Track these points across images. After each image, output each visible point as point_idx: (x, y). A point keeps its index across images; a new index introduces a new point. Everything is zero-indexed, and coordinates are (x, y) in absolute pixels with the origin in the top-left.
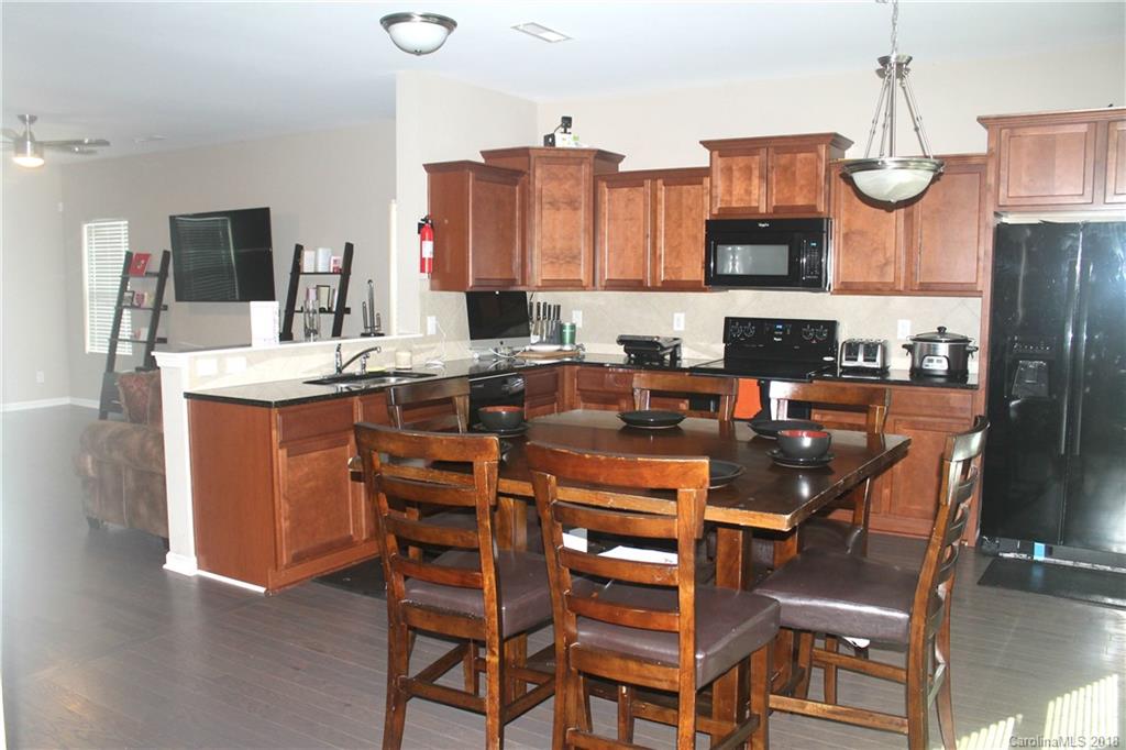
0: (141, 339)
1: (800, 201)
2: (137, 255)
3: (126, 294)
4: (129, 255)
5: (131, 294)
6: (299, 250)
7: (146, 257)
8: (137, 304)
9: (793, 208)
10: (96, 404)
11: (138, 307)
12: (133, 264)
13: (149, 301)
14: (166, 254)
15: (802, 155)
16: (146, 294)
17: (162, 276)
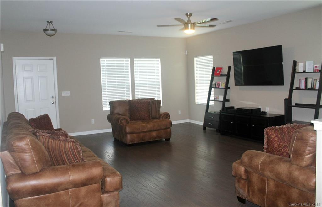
0: (219, 100)
2: (217, 68)
3: (213, 83)
4: (214, 68)
5: (215, 83)
6: (295, 63)
7: (221, 69)
8: (217, 87)
10: (202, 124)
11: (218, 88)
12: (215, 72)
13: (223, 85)
14: (230, 67)
16: (221, 83)
17: (228, 76)
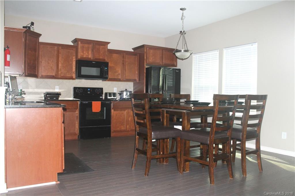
1: (101, 58)
9: (100, 59)
15: (102, 46)
